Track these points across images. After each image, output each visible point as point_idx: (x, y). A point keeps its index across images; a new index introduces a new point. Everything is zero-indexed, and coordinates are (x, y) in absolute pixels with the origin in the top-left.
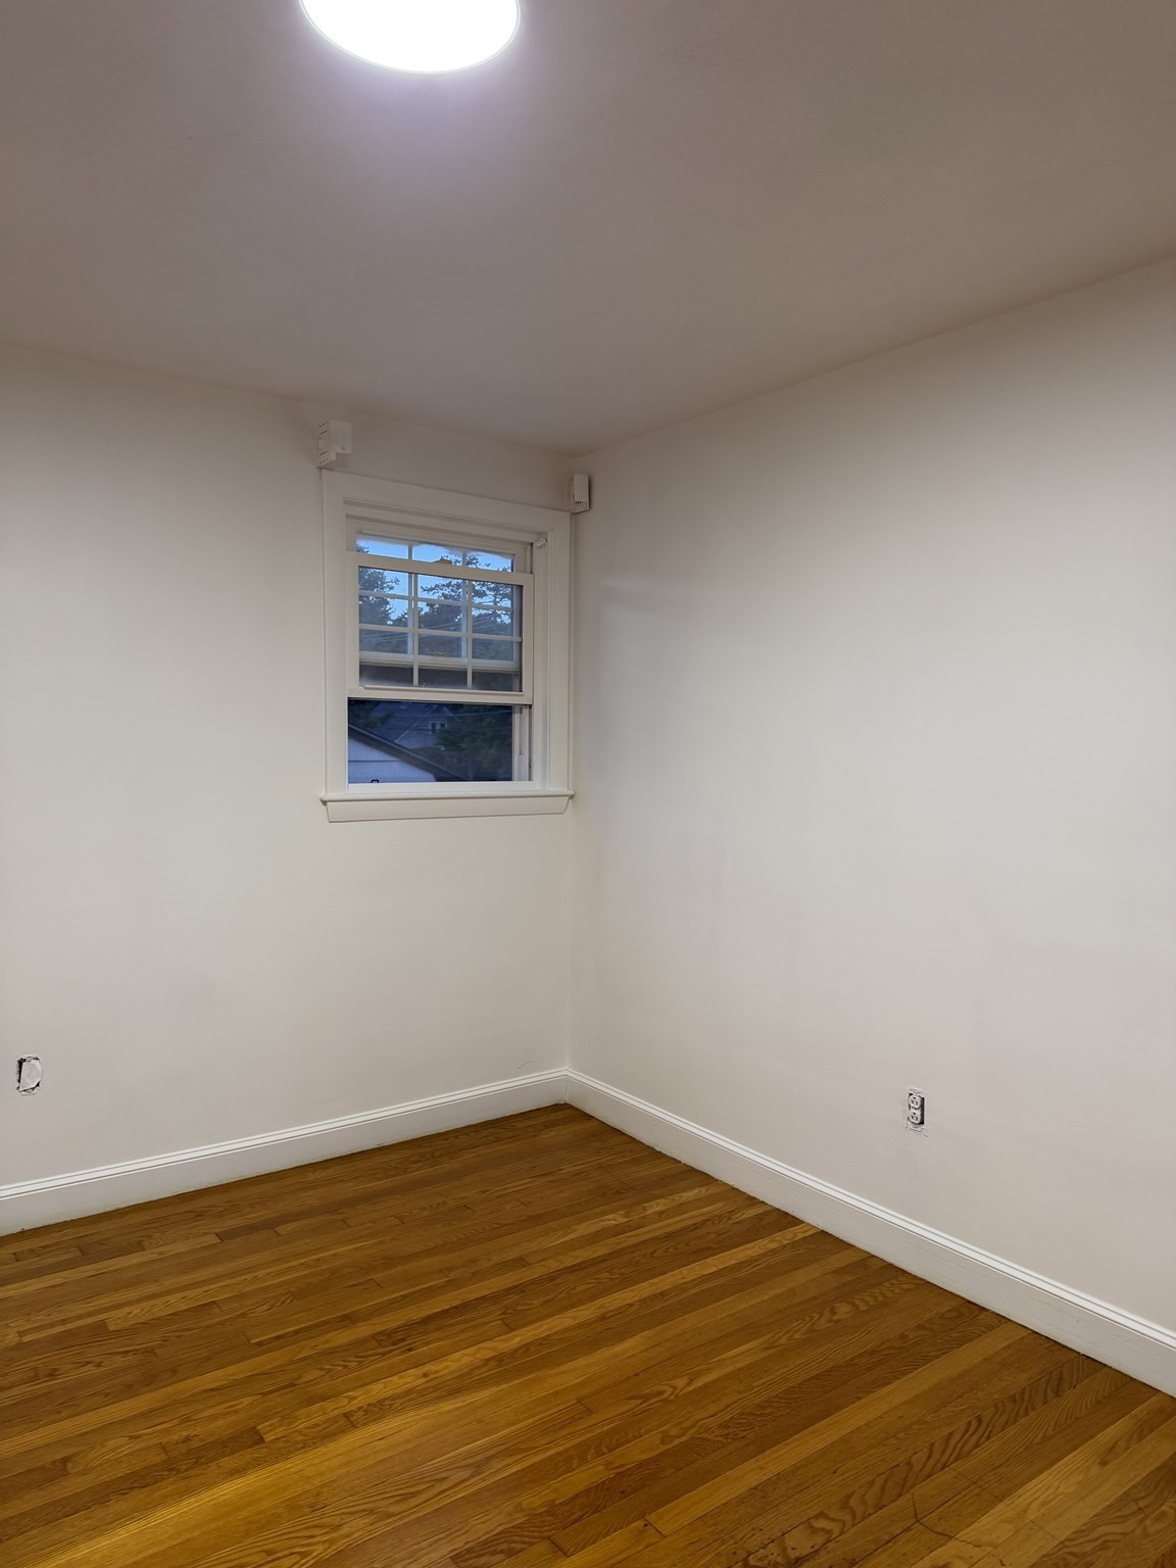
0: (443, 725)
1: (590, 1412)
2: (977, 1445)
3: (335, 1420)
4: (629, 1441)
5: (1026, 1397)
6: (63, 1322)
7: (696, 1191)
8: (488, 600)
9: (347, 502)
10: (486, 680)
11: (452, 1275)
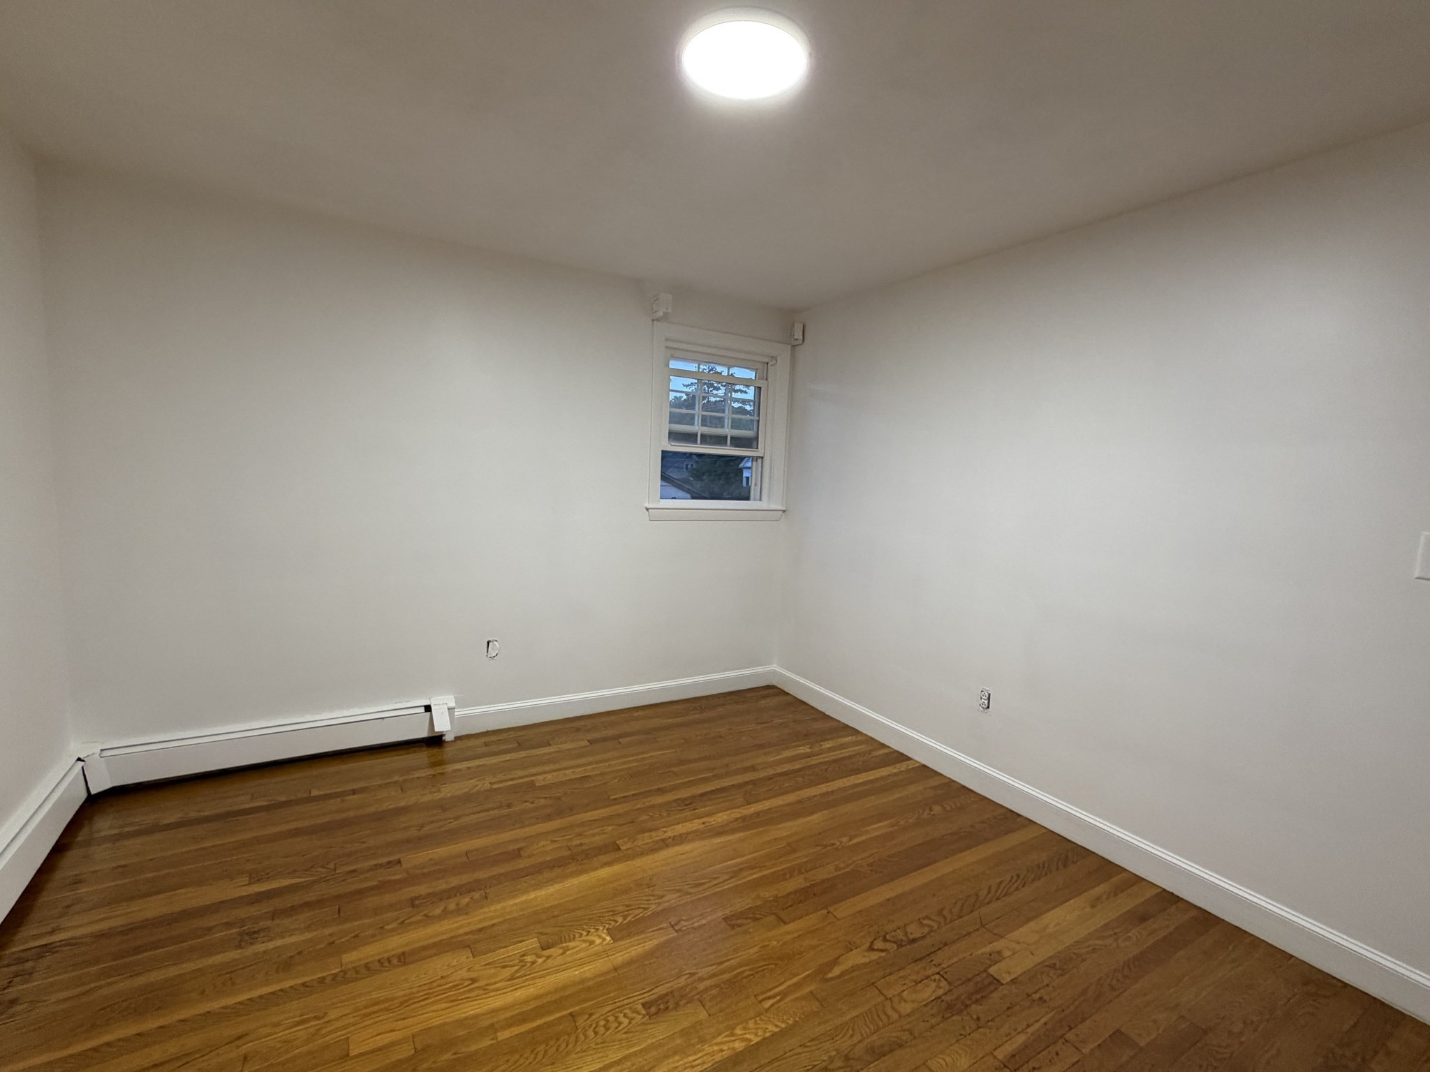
0: (692, 465)
1: (795, 851)
2: (1017, 889)
3: (657, 842)
4: (817, 868)
5: (1046, 866)
6: (512, 779)
7: (850, 738)
8: (721, 392)
9: (667, 340)
10: (738, 442)
11: (715, 772)
